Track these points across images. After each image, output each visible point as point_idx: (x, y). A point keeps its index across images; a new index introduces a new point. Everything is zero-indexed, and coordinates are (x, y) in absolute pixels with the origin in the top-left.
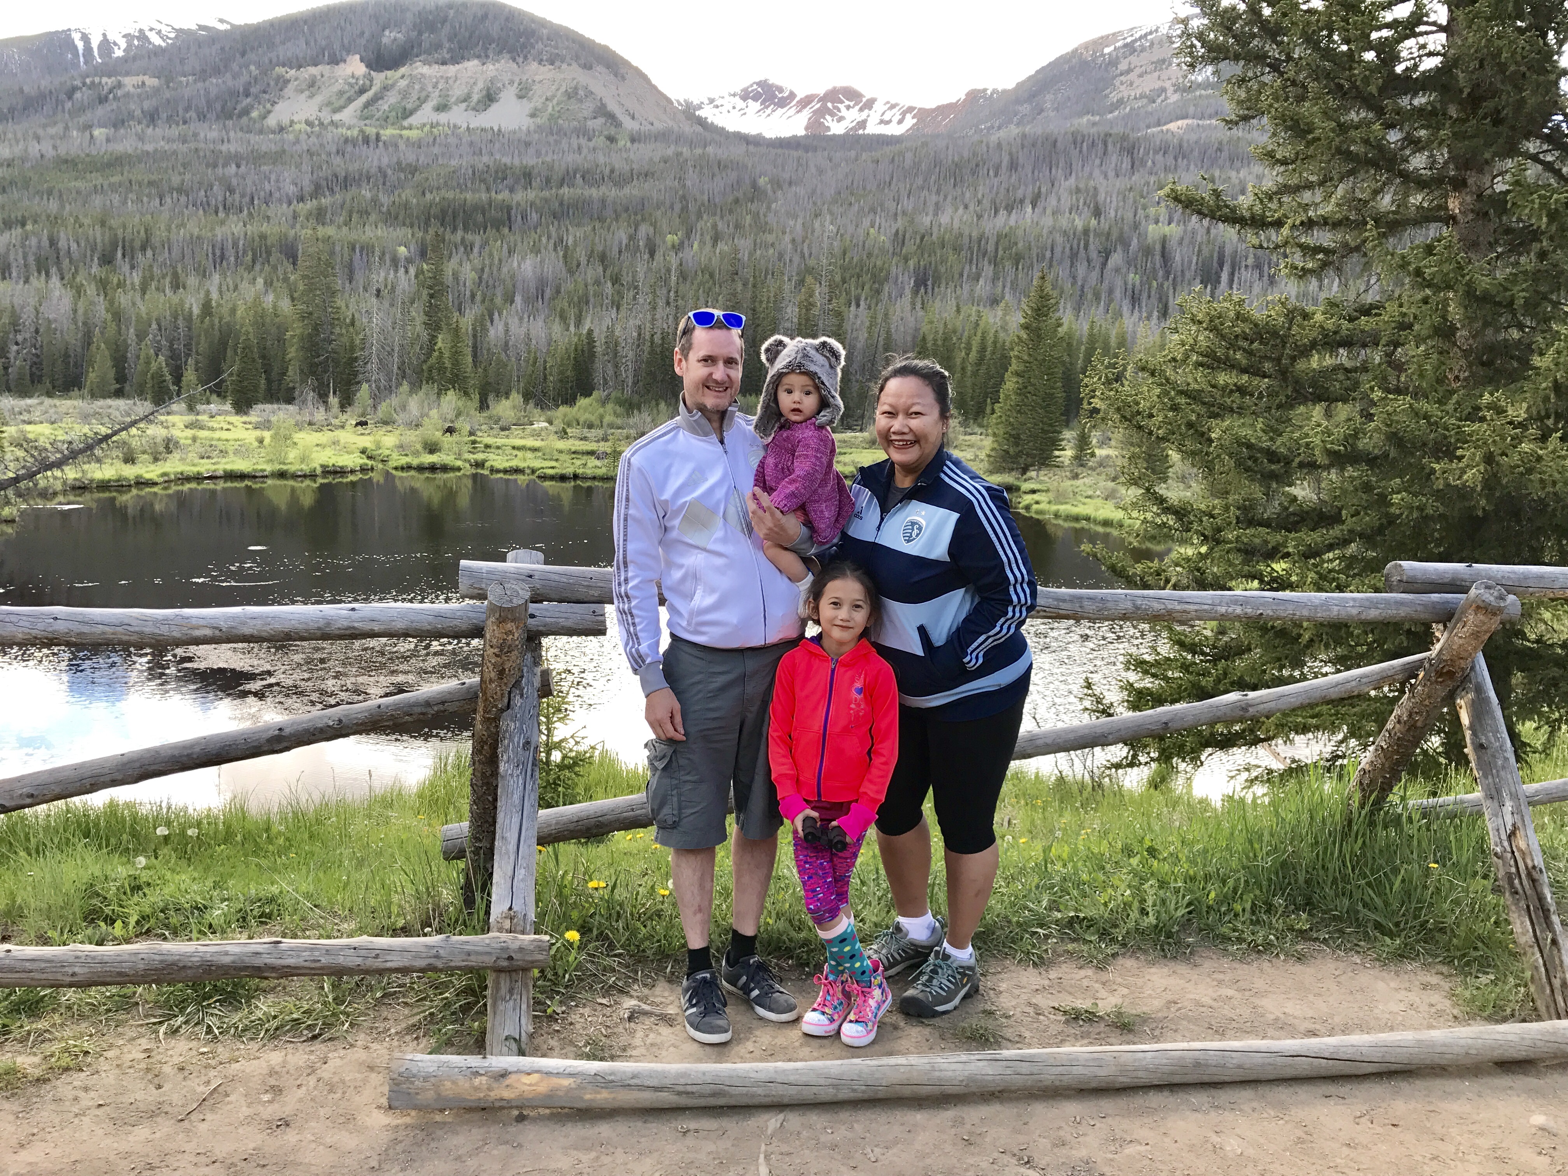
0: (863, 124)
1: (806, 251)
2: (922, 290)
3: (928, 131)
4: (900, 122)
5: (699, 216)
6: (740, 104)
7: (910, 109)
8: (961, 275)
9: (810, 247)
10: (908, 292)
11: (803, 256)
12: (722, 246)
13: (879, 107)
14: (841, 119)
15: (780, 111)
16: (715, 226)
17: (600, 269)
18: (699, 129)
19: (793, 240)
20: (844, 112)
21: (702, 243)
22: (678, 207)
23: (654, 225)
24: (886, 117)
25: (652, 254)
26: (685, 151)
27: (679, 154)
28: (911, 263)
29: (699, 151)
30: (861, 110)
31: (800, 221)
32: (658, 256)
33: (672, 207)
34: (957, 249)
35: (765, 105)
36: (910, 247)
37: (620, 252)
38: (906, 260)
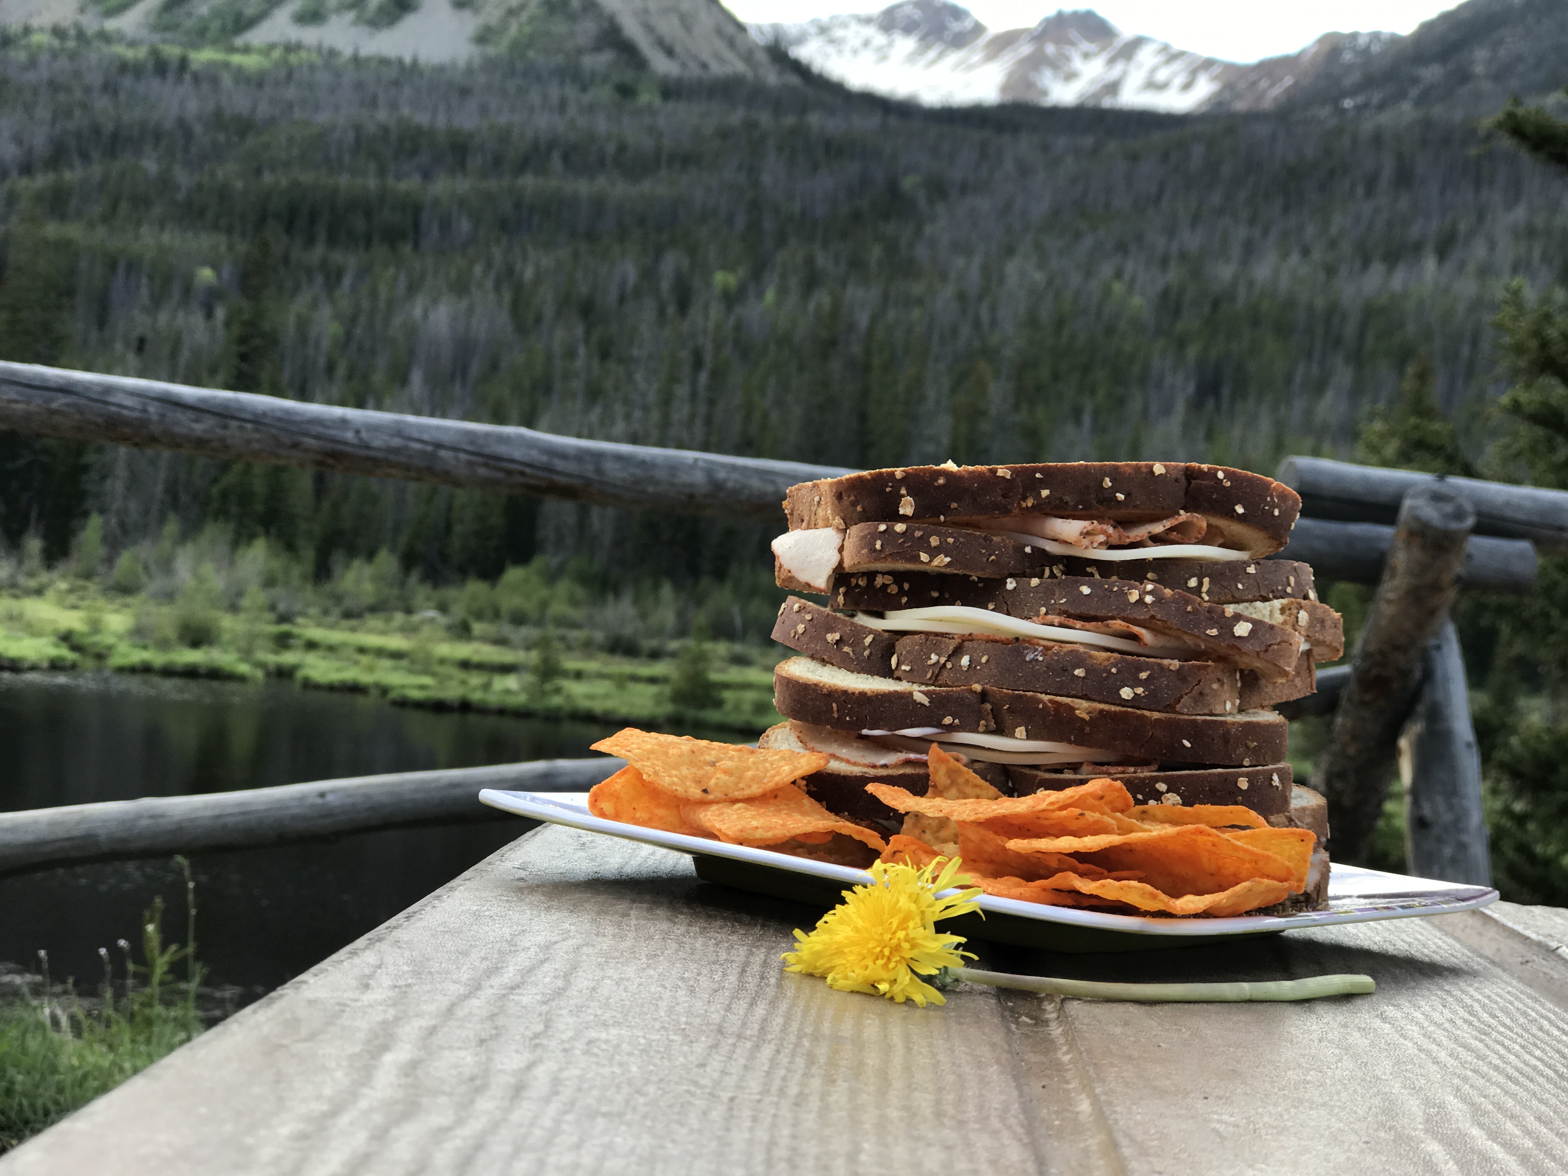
0: (1113, 88)
1: (985, 317)
2: (1210, 404)
3: (1241, 106)
4: (1187, 87)
5: (781, 240)
6: (880, 39)
7: (1208, 64)
8: (1289, 379)
9: (993, 309)
10: (1180, 407)
11: (977, 324)
12: (822, 298)
13: (1146, 57)
14: (1071, 76)
15: (953, 57)
16: (809, 261)
17: (579, 331)
18: (794, 80)
19: (962, 297)
20: (1077, 63)
21: (782, 291)
22: (741, 222)
23: (692, 251)
24: (1162, 75)
25: (683, 305)
26: (765, 118)
27: (750, 125)
28: (1192, 352)
29: (789, 120)
30: (1112, 61)
31: (977, 260)
32: (695, 312)
33: (730, 221)
34: (1283, 329)
35: (926, 42)
36: (1189, 322)
37: (622, 299)
38: (1181, 344)
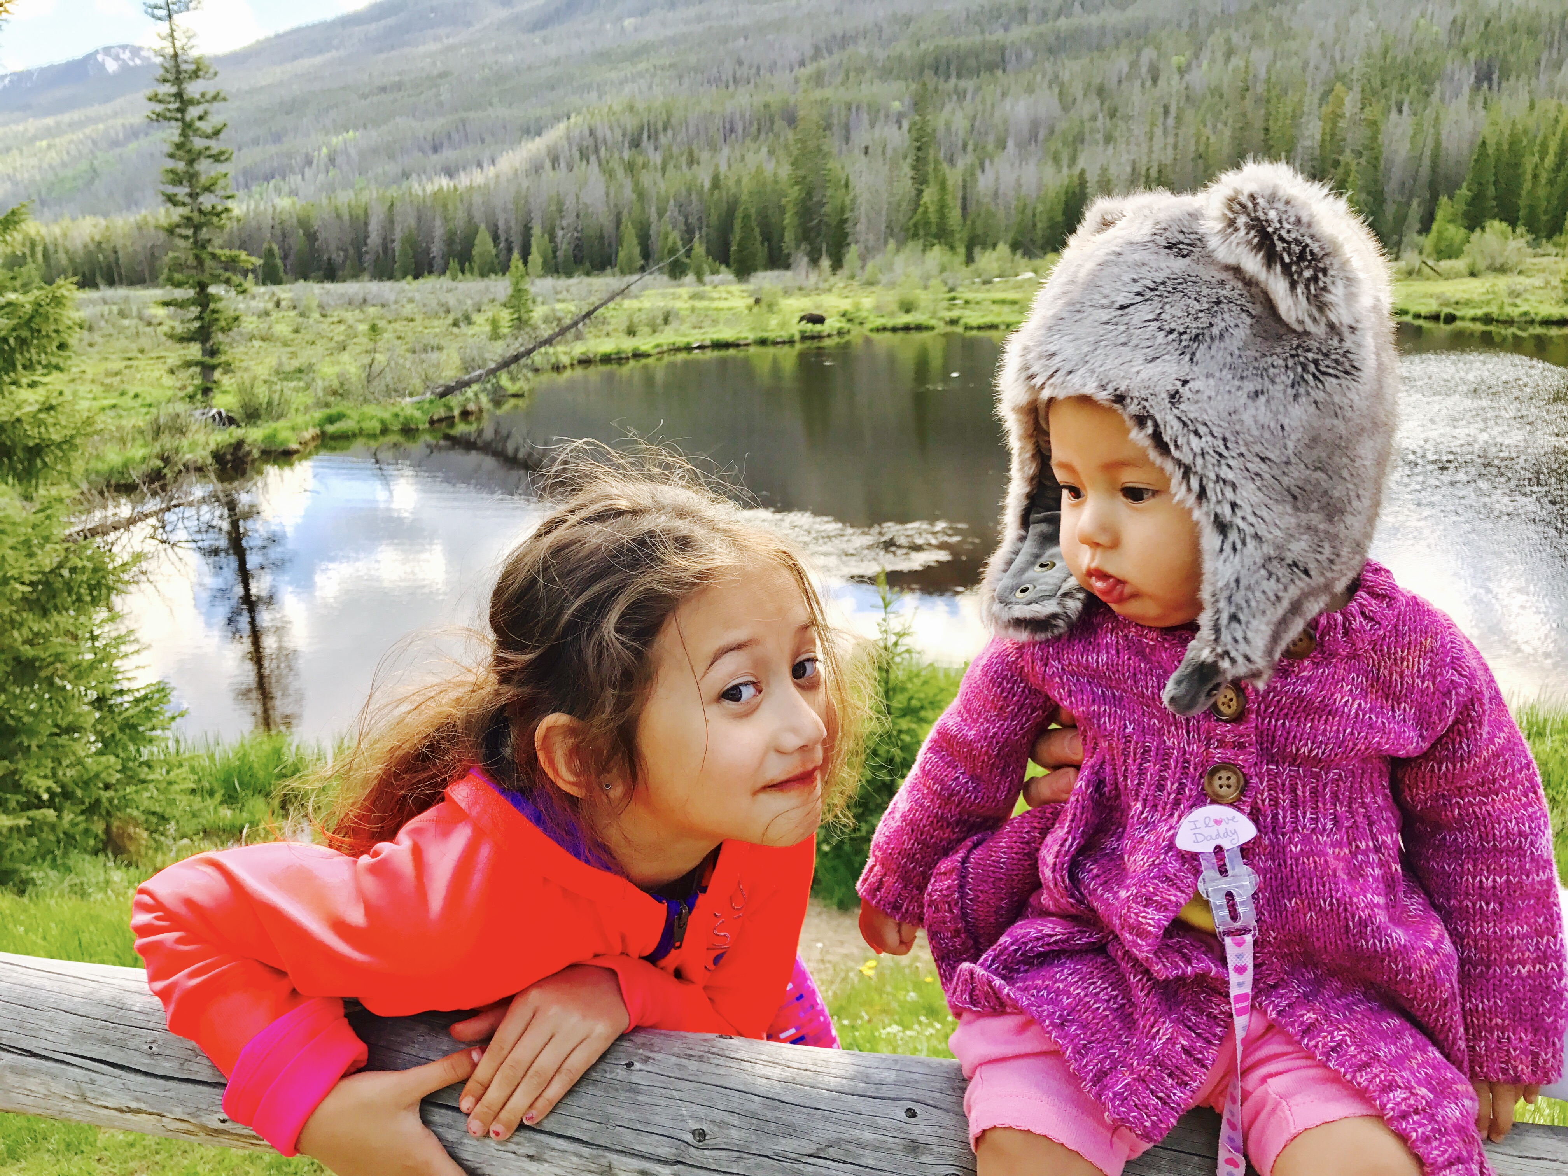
1: (1338, 57)
2: (1486, 85)
5: (1211, 31)
8: (1538, 63)
9: (1342, 51)
10: (1466, 91)
11: (1333, 62)
12: (1237, 62)
16: (1228, 41)
17: (1097, 104)
19: (1322, 45)
21: (1213, 60)
22: (1186, 24)
23: (1158, 48)
25: (1155, 80)
28: (1472, 56)
31: (1332, 21)
32: (1161, 82)
33: (1179, 25)
34: (1532, 32)
36: (1471, 36)
37: (1120, 82)
38: (1465, 52)
